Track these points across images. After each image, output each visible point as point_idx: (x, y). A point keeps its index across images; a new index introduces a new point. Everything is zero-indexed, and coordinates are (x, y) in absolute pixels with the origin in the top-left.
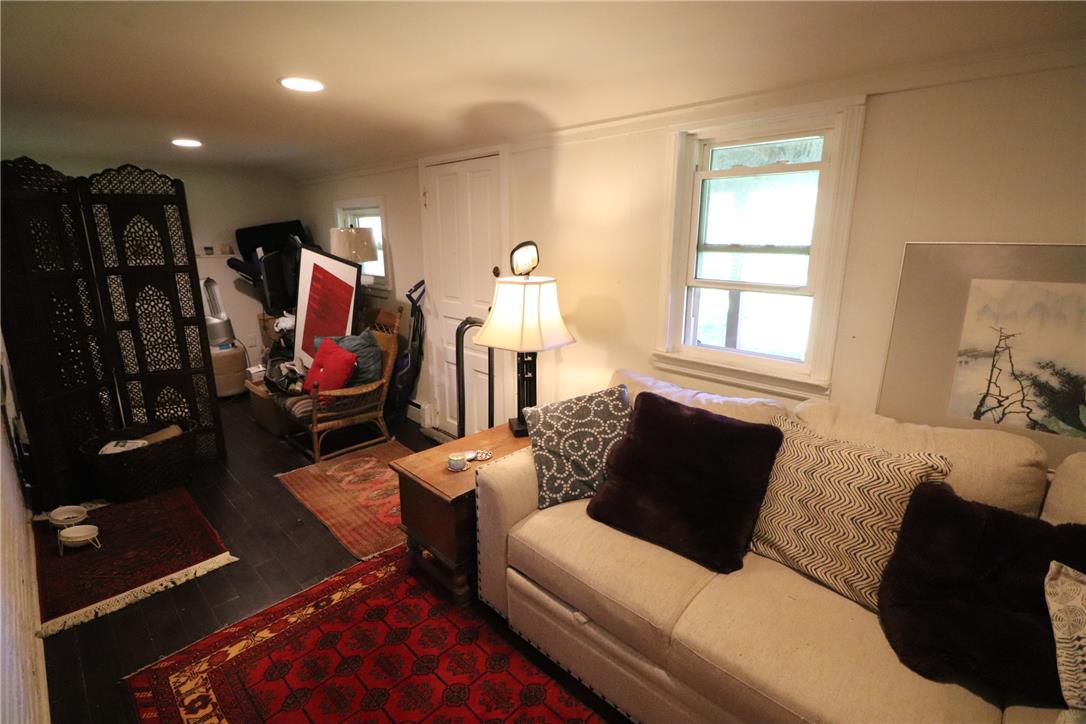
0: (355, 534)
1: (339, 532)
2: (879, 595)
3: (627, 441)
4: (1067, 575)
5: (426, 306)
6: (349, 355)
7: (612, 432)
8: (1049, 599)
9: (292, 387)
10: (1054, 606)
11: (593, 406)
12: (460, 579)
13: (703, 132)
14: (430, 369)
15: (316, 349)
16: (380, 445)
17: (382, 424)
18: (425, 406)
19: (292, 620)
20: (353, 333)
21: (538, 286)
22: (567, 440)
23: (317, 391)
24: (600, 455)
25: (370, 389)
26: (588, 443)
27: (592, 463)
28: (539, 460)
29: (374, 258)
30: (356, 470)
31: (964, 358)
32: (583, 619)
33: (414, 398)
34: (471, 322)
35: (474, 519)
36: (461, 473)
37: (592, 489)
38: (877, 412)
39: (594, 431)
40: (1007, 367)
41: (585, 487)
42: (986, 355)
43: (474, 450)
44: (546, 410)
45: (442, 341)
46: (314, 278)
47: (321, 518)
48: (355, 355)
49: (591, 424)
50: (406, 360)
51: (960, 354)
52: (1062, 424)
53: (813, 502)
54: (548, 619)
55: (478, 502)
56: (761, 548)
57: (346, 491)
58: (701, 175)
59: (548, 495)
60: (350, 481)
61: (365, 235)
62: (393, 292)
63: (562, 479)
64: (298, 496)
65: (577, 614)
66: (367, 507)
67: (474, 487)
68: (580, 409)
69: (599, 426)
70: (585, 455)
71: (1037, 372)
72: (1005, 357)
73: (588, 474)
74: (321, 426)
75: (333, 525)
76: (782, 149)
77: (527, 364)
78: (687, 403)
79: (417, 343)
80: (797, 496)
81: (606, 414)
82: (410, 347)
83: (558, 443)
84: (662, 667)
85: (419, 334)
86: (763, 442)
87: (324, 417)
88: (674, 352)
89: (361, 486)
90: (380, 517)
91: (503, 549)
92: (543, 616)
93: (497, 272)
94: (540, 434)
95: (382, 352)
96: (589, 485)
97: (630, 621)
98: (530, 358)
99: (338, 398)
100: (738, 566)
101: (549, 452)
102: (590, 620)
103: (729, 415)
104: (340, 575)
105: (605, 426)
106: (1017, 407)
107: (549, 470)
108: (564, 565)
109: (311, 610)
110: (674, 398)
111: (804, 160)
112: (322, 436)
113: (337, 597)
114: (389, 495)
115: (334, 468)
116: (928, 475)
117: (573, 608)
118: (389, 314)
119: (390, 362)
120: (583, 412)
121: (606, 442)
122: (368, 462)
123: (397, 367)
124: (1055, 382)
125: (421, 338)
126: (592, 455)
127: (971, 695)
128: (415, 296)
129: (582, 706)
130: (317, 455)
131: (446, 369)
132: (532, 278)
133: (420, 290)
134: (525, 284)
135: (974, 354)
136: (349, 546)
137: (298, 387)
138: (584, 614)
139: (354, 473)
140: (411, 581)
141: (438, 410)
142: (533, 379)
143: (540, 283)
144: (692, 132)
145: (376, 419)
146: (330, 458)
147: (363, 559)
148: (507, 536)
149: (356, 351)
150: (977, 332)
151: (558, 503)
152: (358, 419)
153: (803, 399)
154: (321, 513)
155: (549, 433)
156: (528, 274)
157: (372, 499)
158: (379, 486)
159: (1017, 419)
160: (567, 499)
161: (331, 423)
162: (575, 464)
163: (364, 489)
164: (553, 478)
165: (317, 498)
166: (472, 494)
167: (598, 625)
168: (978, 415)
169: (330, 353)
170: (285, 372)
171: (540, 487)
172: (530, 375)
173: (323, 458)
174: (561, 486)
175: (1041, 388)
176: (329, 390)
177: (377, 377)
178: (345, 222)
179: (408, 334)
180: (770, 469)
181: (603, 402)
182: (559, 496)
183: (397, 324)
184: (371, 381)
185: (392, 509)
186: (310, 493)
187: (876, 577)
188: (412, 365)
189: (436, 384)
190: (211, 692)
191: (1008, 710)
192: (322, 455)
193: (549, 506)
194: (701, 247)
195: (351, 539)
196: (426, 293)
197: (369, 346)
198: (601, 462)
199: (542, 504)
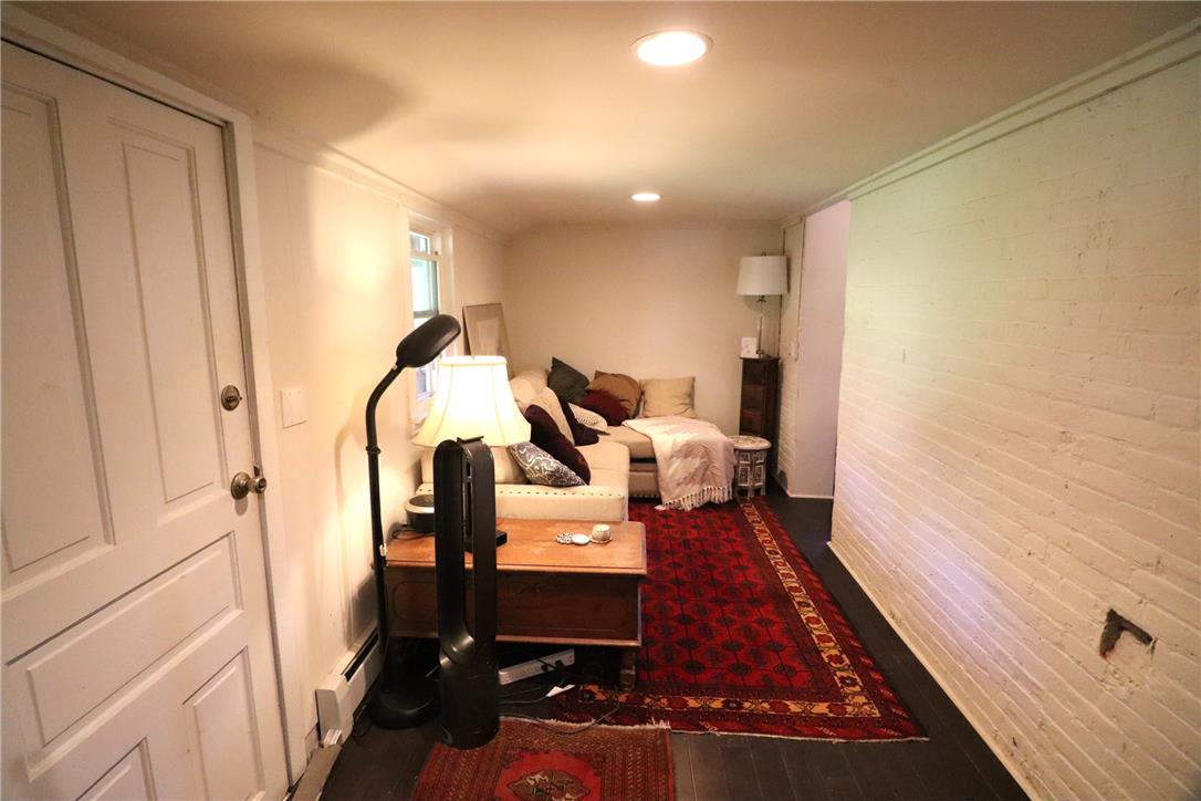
19: (766, 706)
109: (747, 705)
113: (717, 704)
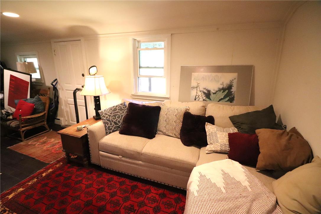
0: (45, 158)
1: (39, 158)
2: (180, 135)
3: (127, 114)
4: (208, 125)
5: (58, 87)
6: (32, 104)
7: (123, 113)
8: (206, 129)
9: (8, 118)
10: (207, 130)
11: (117, 108)
12: (85, 159)
13: (138, 39)
14: (62, 107)
15: (16, 104)
16: (46, 133)
17: (46, 126)
18: (62, 119)
19: (30, 184)
20: (31, 97)
21: (98, 78)
22: (112, 117)
23: (21, 117)
24: (121, 119)
25: (41, 115)
26: (117, 117)
27: (119, 121)
28: (104, 123)
29: (35, 72)
30: (40, 141)
31: (192, 89)
32: (121, 157)
33: (57, 117)
34: (78, 89)
35: (88, 141)
36: (81, 131)
37: (120, 128)
38: (179, 101)
39: (119, 114)
40: (199, 90)
41: (118, 128)
42: (195, 88)
43: (84, 125)
44: (105, 110)
45: (66, 97)
46: (11, 80)
47: (31, 156)
48: (34, 104)
49: (117, 112)
50: (53, 105)
51: (192, 88)
52: (208, 99)
53: (167, 120)
54: (112, 160)
55: (88, 136)
56: (158, 132)
57: (38, 147)
58: (138, 50)
59: (108, 131)
60: (38, 145)
61: (31, 65)
62: (45, 83)
63: (111, 127)
64: (20, 152)
65: (119, 156)
66: (47, 150)
67: (87, 133)
68: (114, 109)
69: (120, 112)
70: (117, 120)
71: (203, 90)
72: (198, 88)
73: (118, 124)
74: (23, 129)
75: (36, 157)
76: (156, 44)
77: (97, 100)
78: (140, 104)
79: (56, 99)
80: (164, 119)
81: (121, 109)
82: (54, 101)
83: (109, 118)
84: (140, 161)
85: (57, 96)
86: (157, 109)
87: (24, 126)
88: (136, 94)
89: (43, 145)
90: (53, 152)
91: (98, 147)
92: (110, 160)
93: (83, 75)
94: (104, 117)
95: (43, 103)
96: (119, 127)
97: (132, 153)
98: (98, 98)
99: (29, 119)
100: (154, 137)
101: (107, 120)
102: (123, 157)
103: (150, 105)
104: (44, 169)
105: (121, 112)
106: (201, 97)
107: (108, 125)
108: (115, 145)
109: (36, 180)
110: (137, 103)
111: (160, 47)
112: (24, 133)
113: (44, 175)
114: (54, 146)
115: (31, 142)
116: (186, 111)
117: (118, 155)
118: (45, 90)
119: (47, 106)
120: (115, 110)
121: (122, 116)
122: (44, 138)
123: (50, 107)
124: (206, 92)
125: (58, 97)
126: (119, 120)
127: (195, 148)
128: (54, 84)
129: (123, 178)
130: (23, 139)
131: (68, 107)
132: (96, 76)
133: (56, 82)
134: (95, 77)
135: (193, 88)
136: (44, 161)
137: (11, 117)
138: (121, 155)
139: (39, 142)
140: (69, 165)
141: (67, 119)
142: (100, 104)
143: (99, 77)
144: (135, 38)
145: (44, 125)
146: (29, 139)
147: (51, 163)
148: (98, 143)
149: (34, 103)
150: (194, 84)
151: (111, 133)
152: (37, 125)
153: (164, 101)
154: (30, 155)
155: (107, 116)
156: (94, 75)
157: (48, 148)
158: (50, 144)
159: (201, 99)
160: (113, 131)
161: (27, 128)
162: (114, 122)
163: (45, 146)
164: (109, 127)
165: (27, 151)
166: (86, 135)
167: (125, 157)
168: (195, 99)
169: (23, 104)
170: (4, 113)
171: (106, 130)
172: (98, 103)
173: (26, 139)
174: (111, 128)
175: (204, 93)
176: (25, 116)
177: (43, 111)
178: (21, 60)
179: (52, 97)
180: (159, 115)
181: (120, 107)
182: (111, 131)
183: (48, 93)
184: (41, 112)
185: (56, 149)
186: (24, 150)
187: (179, 132)
188: (55, 107)
189: (65, 111)
190: (6, 208)
191: (201, 149)
192: (25, 138)
193: (109, 134)
194: (140, 67)
195: (44, 159)
196: (58, 83)
197: (39, 101)
198: (121, 121)
199: (107, 134)
